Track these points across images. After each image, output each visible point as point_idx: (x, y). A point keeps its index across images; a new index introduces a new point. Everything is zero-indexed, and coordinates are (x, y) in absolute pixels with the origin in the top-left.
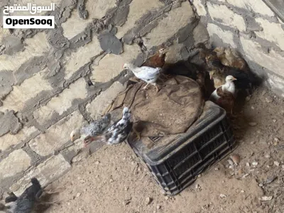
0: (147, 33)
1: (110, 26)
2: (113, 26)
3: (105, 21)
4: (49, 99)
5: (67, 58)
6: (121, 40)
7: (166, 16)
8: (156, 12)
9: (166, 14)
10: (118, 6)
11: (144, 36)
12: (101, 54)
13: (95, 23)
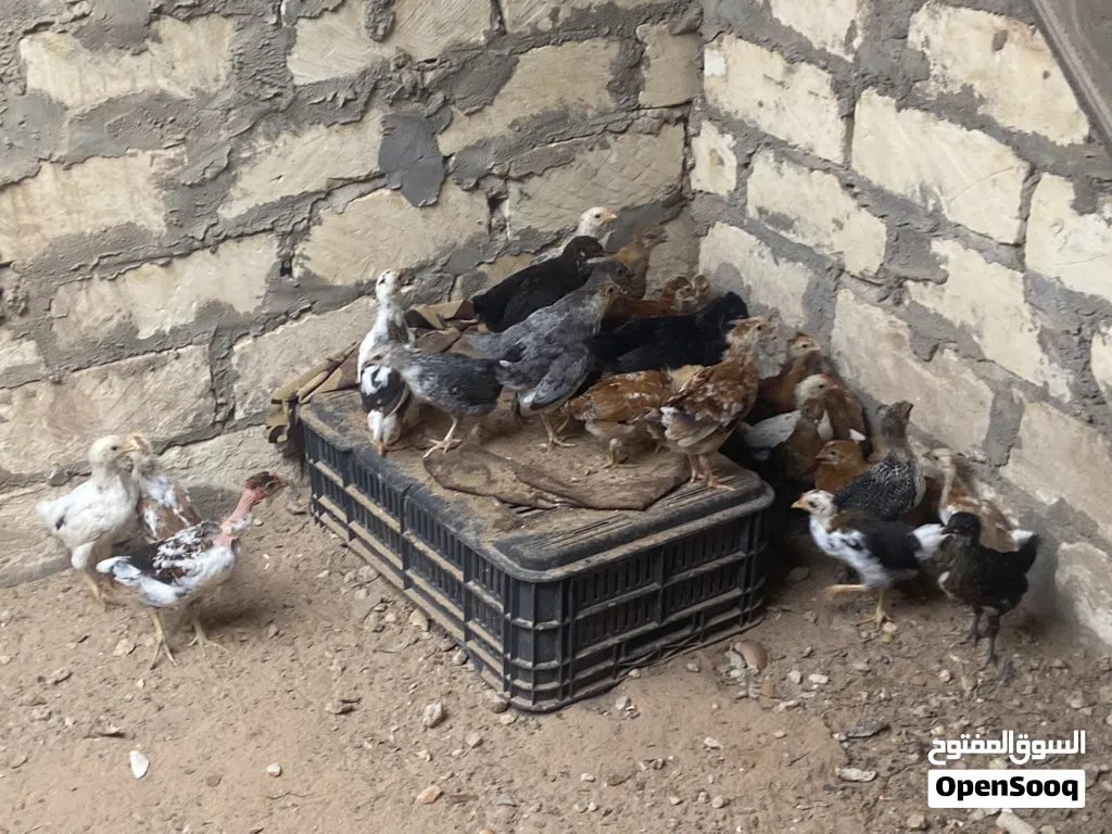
0: (529, 175)
1: (439, 97)
2: (446, 102)
3: (430, 76)
4: (135, 263)
5: (262, 144)
6: (446, 159)
7: (605, 146)
8: (584, 117)
9: (610, 138)
10: (489, 44)
11: (520, 180)
12: (367, 179)
13: (399, 67)
